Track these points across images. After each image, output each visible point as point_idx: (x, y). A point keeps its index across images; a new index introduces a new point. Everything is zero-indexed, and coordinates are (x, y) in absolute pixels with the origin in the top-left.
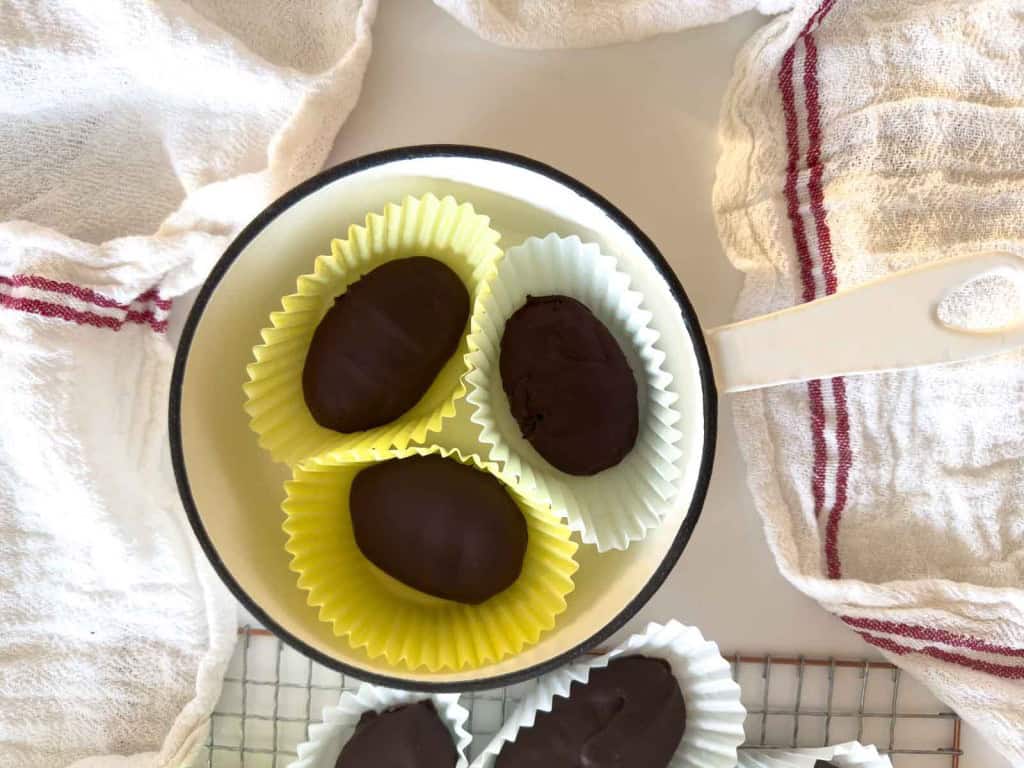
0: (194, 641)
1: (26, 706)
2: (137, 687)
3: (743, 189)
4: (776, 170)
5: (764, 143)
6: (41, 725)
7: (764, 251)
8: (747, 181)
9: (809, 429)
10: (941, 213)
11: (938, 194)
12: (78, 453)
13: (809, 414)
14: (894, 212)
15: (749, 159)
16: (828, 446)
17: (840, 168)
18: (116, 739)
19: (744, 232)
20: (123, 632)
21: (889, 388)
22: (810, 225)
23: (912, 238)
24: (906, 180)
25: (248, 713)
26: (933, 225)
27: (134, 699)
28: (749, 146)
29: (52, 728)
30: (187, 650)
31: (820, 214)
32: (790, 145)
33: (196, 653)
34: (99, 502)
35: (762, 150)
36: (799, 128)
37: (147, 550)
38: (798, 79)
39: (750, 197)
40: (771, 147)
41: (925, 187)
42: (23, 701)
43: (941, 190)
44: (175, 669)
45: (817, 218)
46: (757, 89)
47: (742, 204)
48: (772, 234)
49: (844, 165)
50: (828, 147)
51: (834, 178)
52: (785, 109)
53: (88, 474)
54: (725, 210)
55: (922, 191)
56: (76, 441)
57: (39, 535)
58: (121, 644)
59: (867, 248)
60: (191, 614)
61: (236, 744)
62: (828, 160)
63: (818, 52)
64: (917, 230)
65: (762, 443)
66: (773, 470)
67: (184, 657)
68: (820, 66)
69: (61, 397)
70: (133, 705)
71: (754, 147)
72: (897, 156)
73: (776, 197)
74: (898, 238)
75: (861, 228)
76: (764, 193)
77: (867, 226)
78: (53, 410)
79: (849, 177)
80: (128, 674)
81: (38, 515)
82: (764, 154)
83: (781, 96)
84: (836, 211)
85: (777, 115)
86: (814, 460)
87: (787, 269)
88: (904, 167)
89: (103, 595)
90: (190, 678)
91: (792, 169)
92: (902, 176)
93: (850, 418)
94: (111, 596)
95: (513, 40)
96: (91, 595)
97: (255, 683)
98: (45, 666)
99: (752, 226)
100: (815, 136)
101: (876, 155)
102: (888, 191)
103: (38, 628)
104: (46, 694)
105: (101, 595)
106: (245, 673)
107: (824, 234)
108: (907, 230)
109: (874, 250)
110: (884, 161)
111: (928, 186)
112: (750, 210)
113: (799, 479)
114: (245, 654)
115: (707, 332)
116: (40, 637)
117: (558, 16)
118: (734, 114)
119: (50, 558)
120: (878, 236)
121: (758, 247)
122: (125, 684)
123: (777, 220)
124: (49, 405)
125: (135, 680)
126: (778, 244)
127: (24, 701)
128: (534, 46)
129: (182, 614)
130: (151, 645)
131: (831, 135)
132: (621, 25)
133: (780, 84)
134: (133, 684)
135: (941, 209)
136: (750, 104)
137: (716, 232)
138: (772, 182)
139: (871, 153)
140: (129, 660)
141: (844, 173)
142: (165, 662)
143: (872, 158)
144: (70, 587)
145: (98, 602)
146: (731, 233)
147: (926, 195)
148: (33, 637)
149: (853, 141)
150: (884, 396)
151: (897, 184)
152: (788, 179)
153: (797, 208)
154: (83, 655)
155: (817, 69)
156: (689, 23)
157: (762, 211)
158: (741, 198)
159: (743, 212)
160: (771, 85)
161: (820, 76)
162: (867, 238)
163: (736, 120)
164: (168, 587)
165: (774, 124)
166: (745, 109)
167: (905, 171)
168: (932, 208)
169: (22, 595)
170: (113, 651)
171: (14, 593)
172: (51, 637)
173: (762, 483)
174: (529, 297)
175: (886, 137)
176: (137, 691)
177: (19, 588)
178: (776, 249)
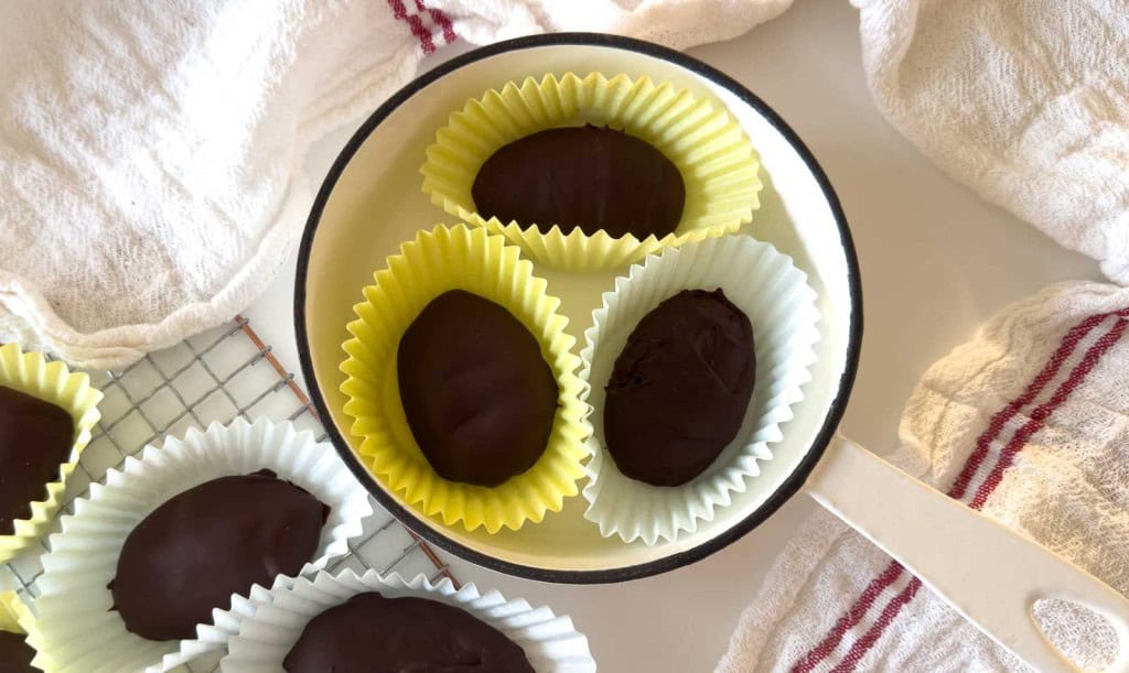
0: (200, 286)
1: (18, 206)
2: (117, 275)
3: (962, 382)
4: (1002, 393)
5: (1012, 361)
6: (11, 231)
7: (933, 446)
8: (972, 378)
9: (836, 619)
10: (1107, 552)
11: (1118, 533)
12: (285, 64)
13: (847, 608)
14: (1069, 513)
15: (988, 363)
16: (839, 647)
17: (1055, 440)
18: (57, 297)
19: (933, 417)
20: (154, 225)
21: (935, 647)
22: (990, 463)
23: (1065, 547)
24: (1102, 498)
25: (172, 383)
26: (1092, 553)
27: (104, 282)
28: (999, 354)
29: (17, 241)
30: (187, 288)
31: (1006, 460)
32: (1030, 387)
33: (191, 295)
34: (260, 112)
35: (1005, 366)
36: (1050, 383)
37: (250, 184)
38: (1085, 345)
39: (961, 393)
40: (1014, 371)
41: (1112, 518)
42: (20, 199)
43: (1125, 532)
44: (162, 292)
45: (1000, 463)
46: (1044, 320)
47: (949, 392)
48: (952, 437)
49: (1061, 441)
50: (1062, 415)
51: (1044, 444)
52: (1053, 358)
53: (275, 85)
54: (932, 386)
55: (1107, 518)
56: (293, 54)
57: (170, 98)
58: (141, 233)
59: (1021, 517)
60: (224, 263)
61: (136, 397)
62: (1052, 426)
63: (1119, 341)
64: (1075, 544)
65: (787, 592)
66: (775, 623)
67: (180, 291)
68: (1111, 351)
69: (316, 16)
70: (98, 286)
71: (1001, 358)
72: (1112, 473)
73: (982, 414)
74: (1053, 535)
75: (1030, 497)
76: (976, 399)
77: (1038, 501)
78: (302, 18)
79: (1057, 454)
80: (122, 259)
81: (187, 84)
82: (1004, 371)
83: (1059, 346)
84: (1021, 471)
85: (1043, 355)
86: (817, 646)
87: (940, 475)
88: (1109, 487)
89: (173, 183)
90: (164, 309)
91: (1016, 406)
92: (1101, 492)
93: (879, 640)
94: (179, 190)
95: (890, 110)
96: (166, 175)
97: (206, 366)
98: (66, 193)
99: (942, 417)
100: (1057, 400)
101: (1094, 455)
102: (1079, 490)
103: (92, 160)
104: (41, 213)
105: (173, 182)
106: (208, 350)
107: (995, 478)
108: (1067, 537)
109: (1025, 524)
110: (1098, 466)
111: (1116, 519)
112: (953, 404)
113: (790, 648)
114: (223, 338)
115: (839, 433)
116: (84, 170)
117: (941, 124)
118: (1008, 323)
119: (162, 122)
120: (1039, 517)
121: (932, 438)
122: (112, 266)
123: (967, 430)
124: (302, 12)
125: (122, 268)
126: (949, 450)
127: (23, 201)
128: (901, 129)
129: (220, 256)
130: (163, 257)
131: (1072, 408)
132: (982, 175)
133: (1066, 337)
134: (117, 271)
135: (1111, 548)
136: (1028, 326)
137: (910, 395)
138: (991, 397)
139: (1091, 450)
140: (135, 249)
141: (1055, 447)
142: (161, 279)
143: (1090, 454)
144: (154, 155)
145: (165, 185)
146: (920, 406)
147: (1108, 524)
148: (79, 164)
149: (1087, 429)
150: (924, 649)
151: (1090, 493)
152: (1005, 410)
153: (991, 440)
154: (104, 212)
155: (1107, 351)
156: (1037, 222)
157: (962, 413)
158: (953, 387)
159: (946, 400)
160: (1057, 329)
161: (1104, 359)
162: (1028, 510)
163: (1005, 330)
164: (232, 226)
165: (1034, 359)
166: (1020, 325)
167: (1108, 491)
168: (1102, 540)
169: (109, 127)
170: (130, 231)
171: (106, 120)
172: (93, 178)
173: (756, 622)
174: (720, 290)
175: (1115, 451)
176: (114, 278)
177: (112, 119)
178: (946, 452)
